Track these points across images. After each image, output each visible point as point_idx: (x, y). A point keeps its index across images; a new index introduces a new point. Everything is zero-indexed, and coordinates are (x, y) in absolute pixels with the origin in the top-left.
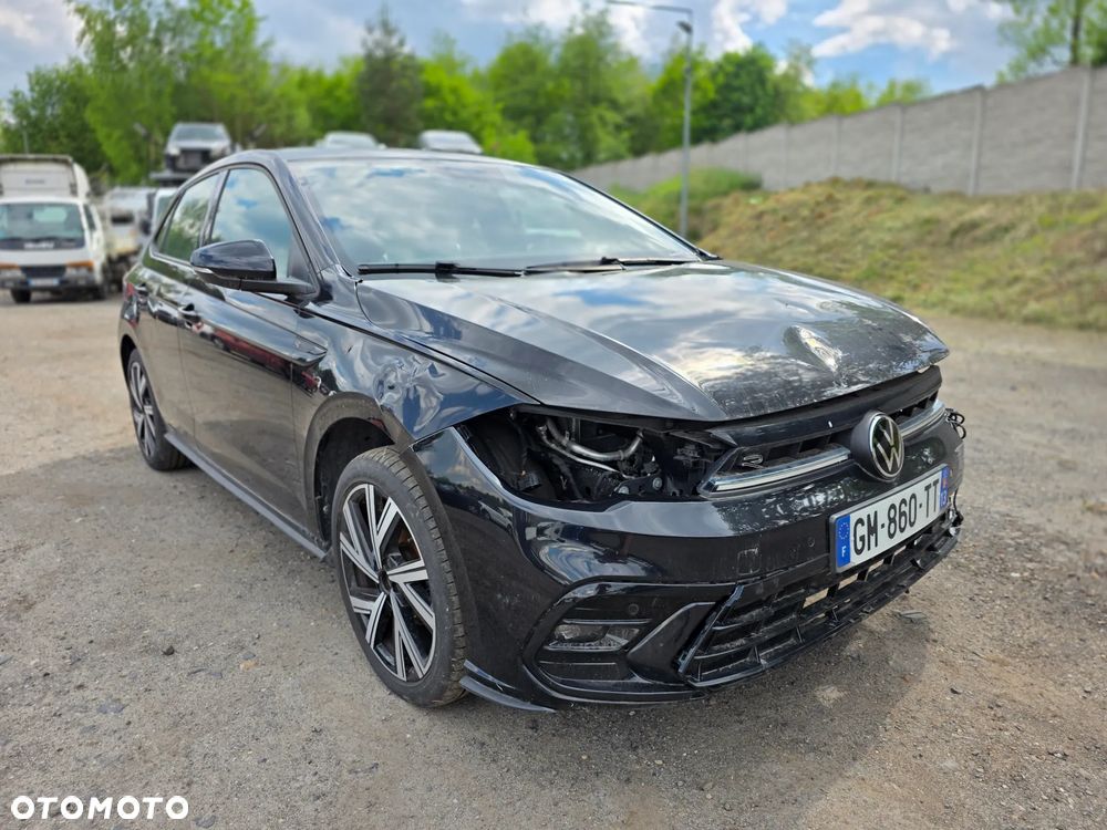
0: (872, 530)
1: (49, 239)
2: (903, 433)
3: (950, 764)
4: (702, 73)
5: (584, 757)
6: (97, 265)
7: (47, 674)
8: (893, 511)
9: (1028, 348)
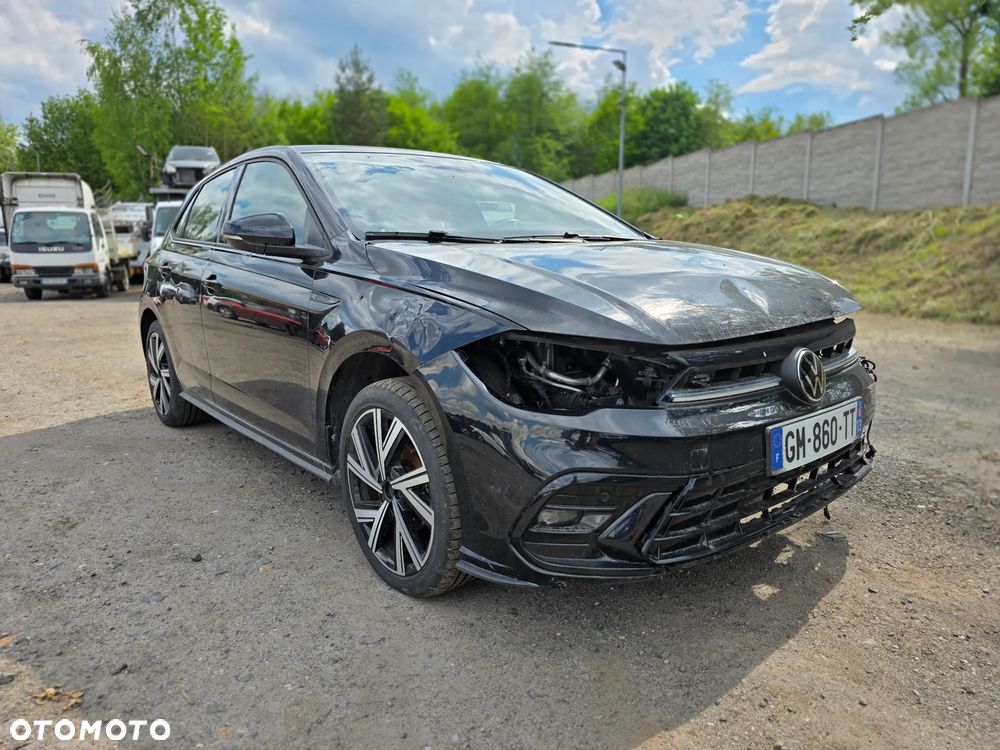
0: (801, 443)
1: (60, 244)
2: (826, 369)
3: (870, 642)
4: (633, 107)
5: (559, 634)
6: (102, 268)
7: (94, 575)
8: (817, 429)
9: (926, 337)
